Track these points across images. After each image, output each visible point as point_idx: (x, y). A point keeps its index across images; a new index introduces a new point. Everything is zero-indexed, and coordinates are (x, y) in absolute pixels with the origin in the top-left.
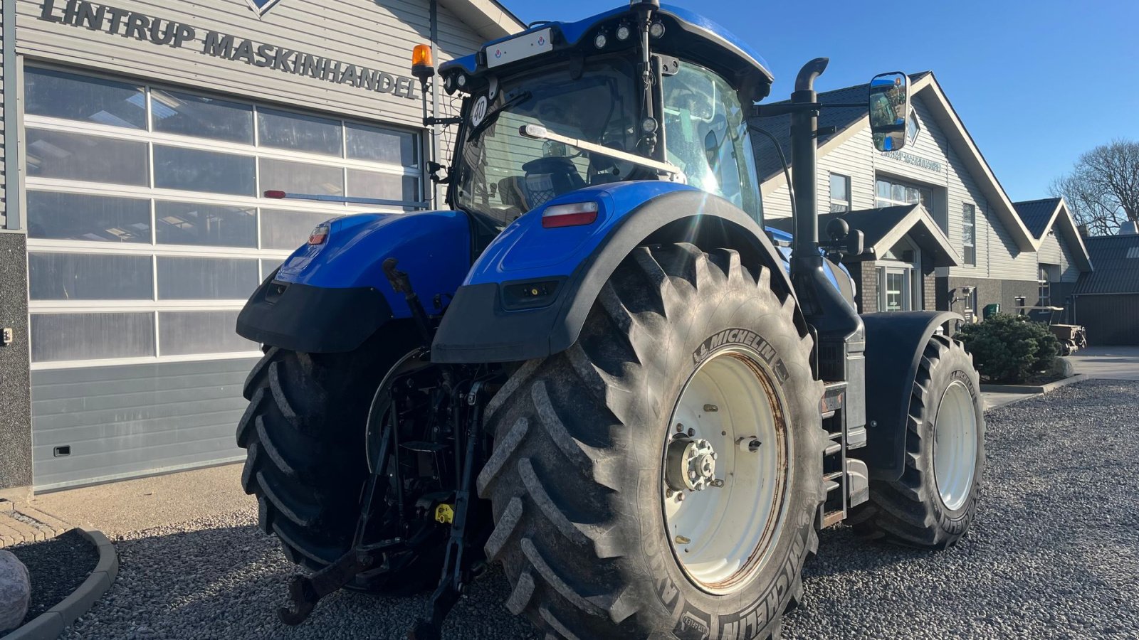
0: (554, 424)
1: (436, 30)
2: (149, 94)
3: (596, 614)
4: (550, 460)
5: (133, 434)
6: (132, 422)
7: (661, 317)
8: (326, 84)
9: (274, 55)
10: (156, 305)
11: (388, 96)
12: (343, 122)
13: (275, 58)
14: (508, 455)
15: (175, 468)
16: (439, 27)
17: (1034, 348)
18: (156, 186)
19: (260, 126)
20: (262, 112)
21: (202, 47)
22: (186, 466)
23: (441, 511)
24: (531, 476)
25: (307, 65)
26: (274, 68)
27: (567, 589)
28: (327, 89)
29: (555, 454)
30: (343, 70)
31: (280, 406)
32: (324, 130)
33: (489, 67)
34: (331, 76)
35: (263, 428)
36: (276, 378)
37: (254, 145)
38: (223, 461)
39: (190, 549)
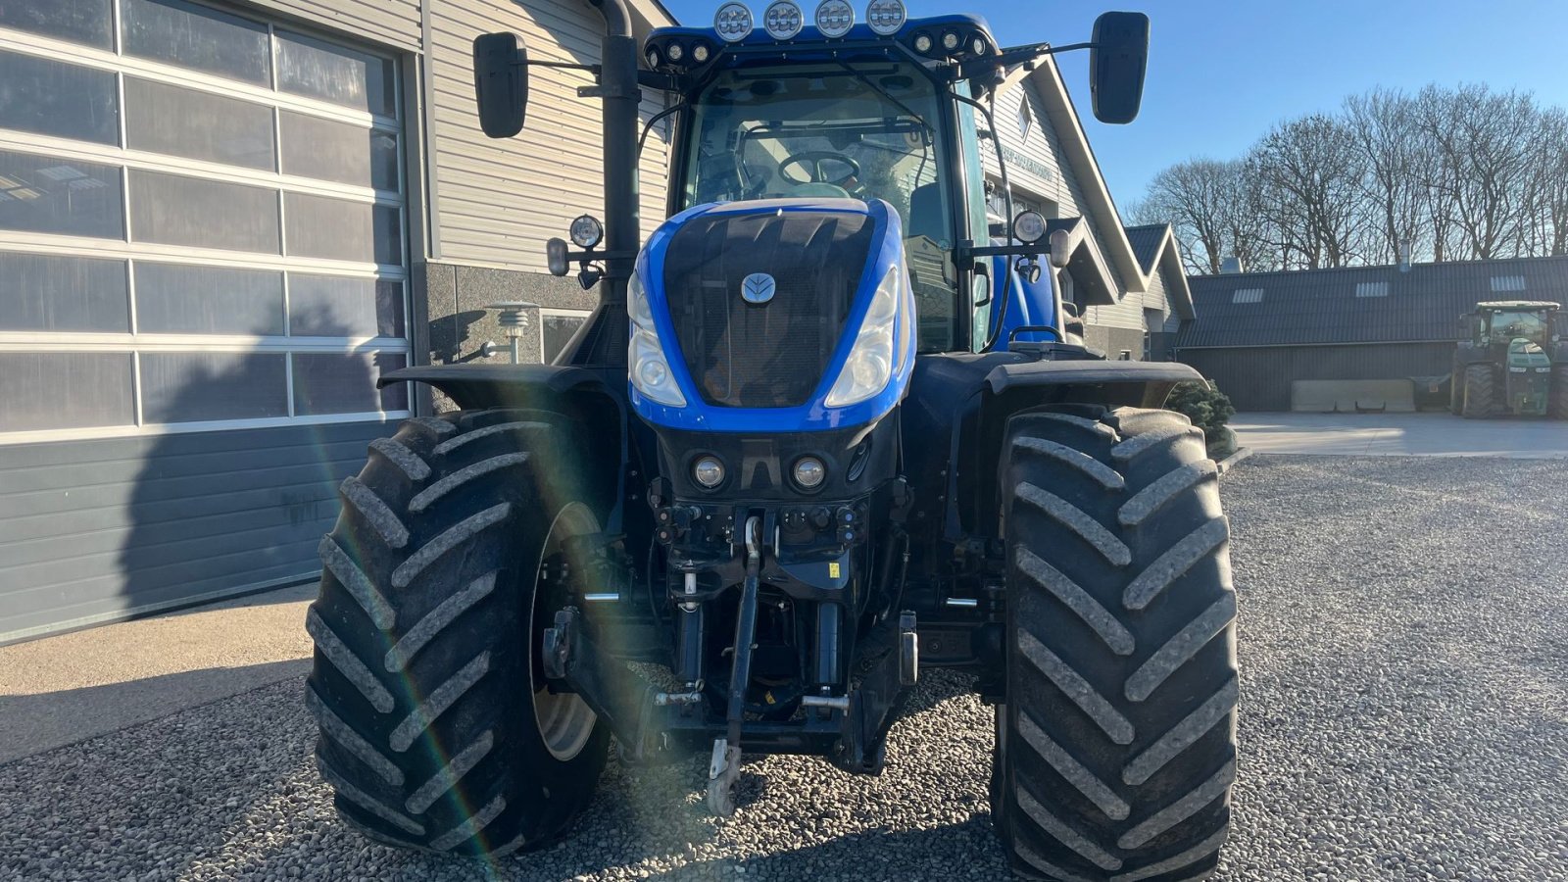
12: (271, 27)
17: (1207, 414)
19: (125, 18)
37: (115, 51)
38: (72, 623)
39: (107, 811)
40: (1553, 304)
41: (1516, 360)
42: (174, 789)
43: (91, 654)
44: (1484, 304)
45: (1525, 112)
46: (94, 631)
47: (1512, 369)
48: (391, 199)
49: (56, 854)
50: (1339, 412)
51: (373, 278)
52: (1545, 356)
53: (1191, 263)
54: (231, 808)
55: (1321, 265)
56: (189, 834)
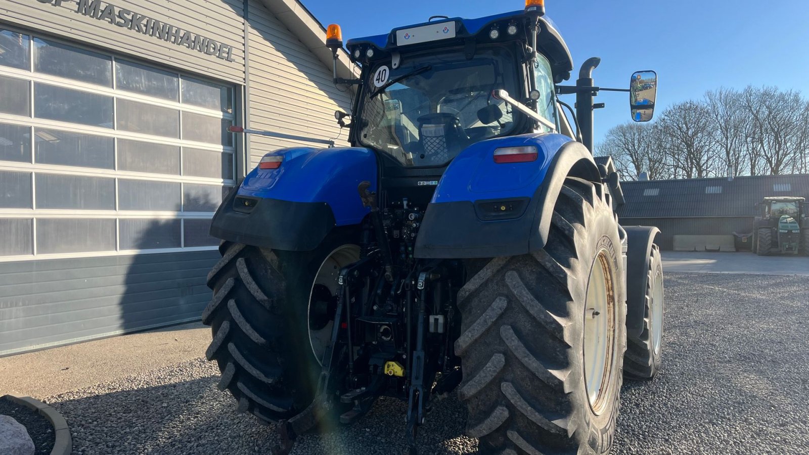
0: (530, 302)
1: (247, 12)
2: (32, 41)
3: (558, 432)
4: (526, 326)
5: (15, 318)
6: (14, 309)
7: (582, 227)
8: (169, 44)
9: (131, 19)
10: (34, 213)
11: (213, 58)
12: (179, 75)
13: (131, 21)
14: (490, 324)
15: (48, 345)
16: (249, 9)
18: (36, 116)
19: (117, 74)
20: (119, 62)
21: (76, 7)
22: (56, 343)
23: (389, 366)
24: (513, 338)
25: (155, 28)
26: (130, 29)
27: (538, 416)
28: (170, 49)
29: (530, 323)
30: (181, 35)
31: (252, 292)
32: (165, 80)
33: (398, 45)
34: (173, 39)
35: (237, 309)
36: (246, 270)
37: (113, 88)
38: (86, 338)
39: (114, 408)
40: (802, 198)
41: (782, 226)
42: (140, 401)
43: (95, 351)
44: (767, 198)
45: (796, 100)
46: (95, 342)
47: (780, 231)
48: (229, 150)
49: (95, 423)
50: (697, 251)
51: (220, 185)
52: (797, 225)
53: (627, 174)
54: (165, 407)
55: (693, 176)
56: (148, 416)
